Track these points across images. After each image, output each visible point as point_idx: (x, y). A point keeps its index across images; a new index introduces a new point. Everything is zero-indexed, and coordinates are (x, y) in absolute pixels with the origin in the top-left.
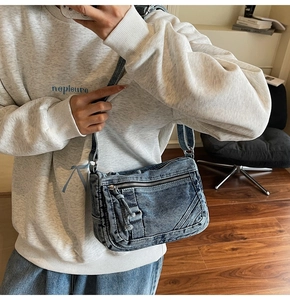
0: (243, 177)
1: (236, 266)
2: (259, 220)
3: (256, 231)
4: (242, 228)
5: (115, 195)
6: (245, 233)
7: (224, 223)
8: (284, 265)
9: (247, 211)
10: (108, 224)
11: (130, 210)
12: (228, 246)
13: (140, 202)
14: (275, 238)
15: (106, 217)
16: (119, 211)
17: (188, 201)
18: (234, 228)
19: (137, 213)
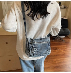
0: (59, 38)
1: (58, 54)
2: (62, 46)
3: (62, 48)
4: (59, 47)
5: (32, 45)
6: (59, 48)
7: (55, 46)
8: (67, 54)
9: (60, 44)
10: (29, 51)
11: (34, 48)
12: (56, 50)
13: (37, 47)
14: (65, 49)
15: (29, 49)
16: (32, 48)
17: (47, 48)
18: (57, 47)
19: (36, 49)
